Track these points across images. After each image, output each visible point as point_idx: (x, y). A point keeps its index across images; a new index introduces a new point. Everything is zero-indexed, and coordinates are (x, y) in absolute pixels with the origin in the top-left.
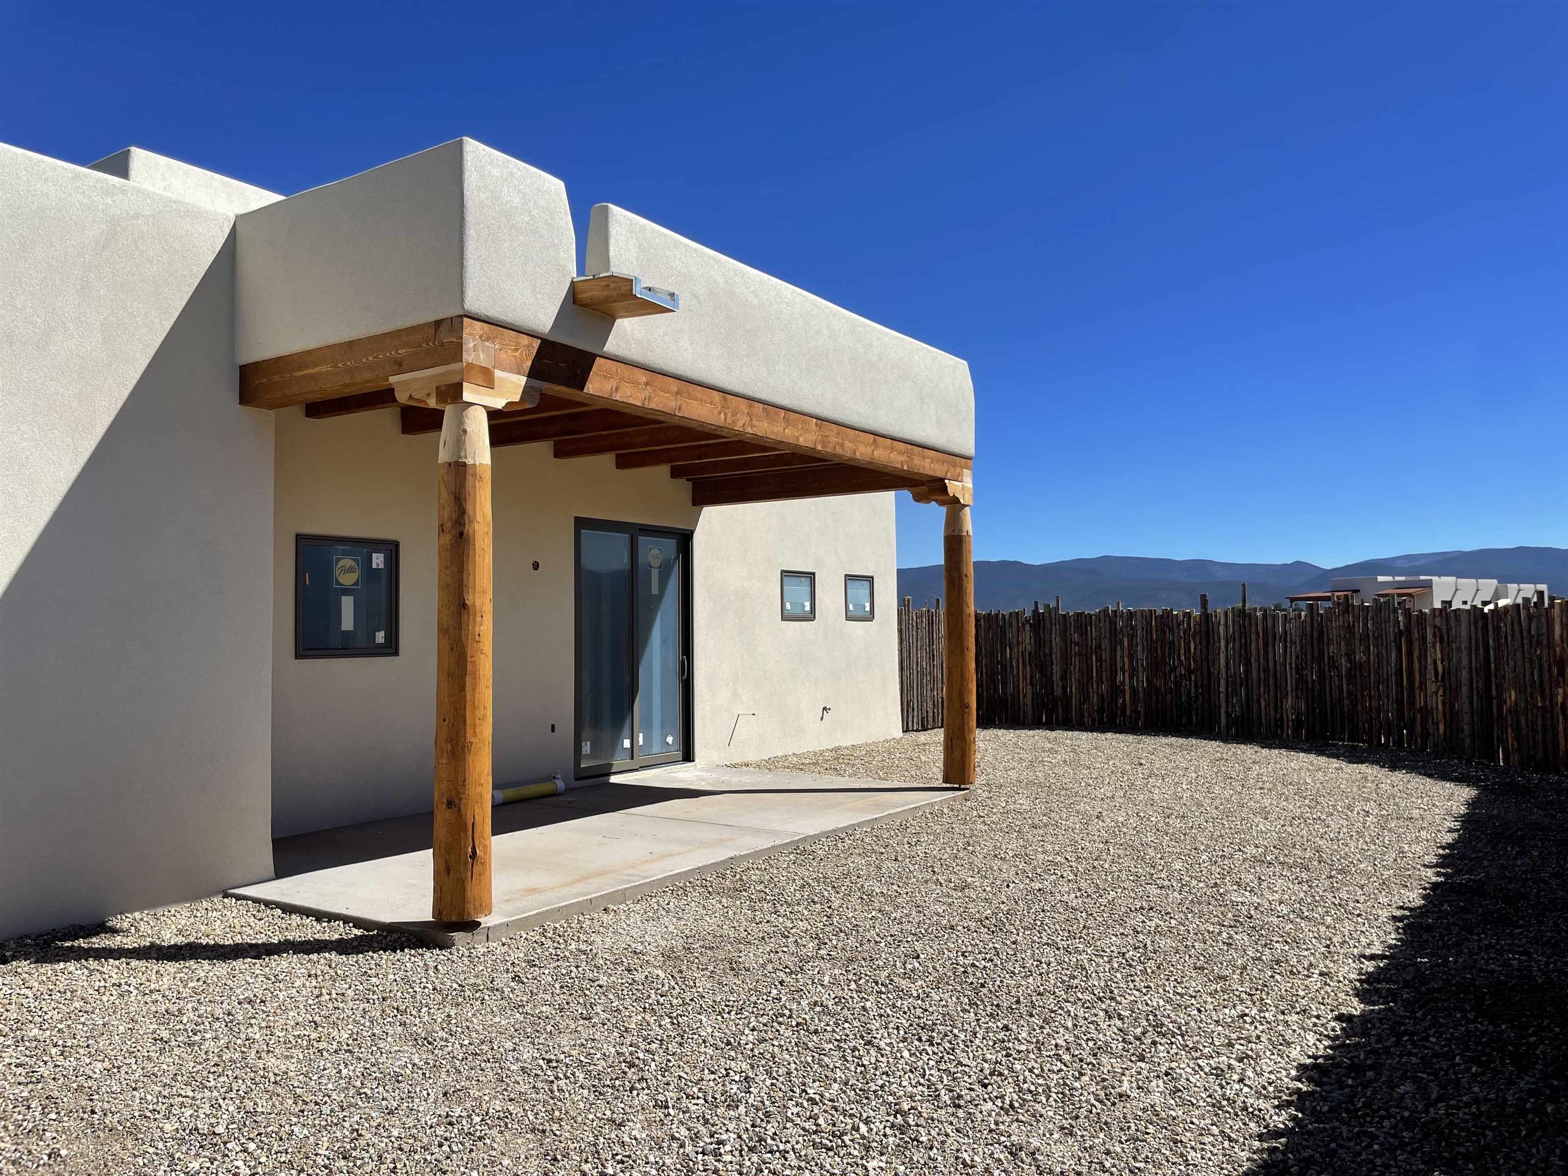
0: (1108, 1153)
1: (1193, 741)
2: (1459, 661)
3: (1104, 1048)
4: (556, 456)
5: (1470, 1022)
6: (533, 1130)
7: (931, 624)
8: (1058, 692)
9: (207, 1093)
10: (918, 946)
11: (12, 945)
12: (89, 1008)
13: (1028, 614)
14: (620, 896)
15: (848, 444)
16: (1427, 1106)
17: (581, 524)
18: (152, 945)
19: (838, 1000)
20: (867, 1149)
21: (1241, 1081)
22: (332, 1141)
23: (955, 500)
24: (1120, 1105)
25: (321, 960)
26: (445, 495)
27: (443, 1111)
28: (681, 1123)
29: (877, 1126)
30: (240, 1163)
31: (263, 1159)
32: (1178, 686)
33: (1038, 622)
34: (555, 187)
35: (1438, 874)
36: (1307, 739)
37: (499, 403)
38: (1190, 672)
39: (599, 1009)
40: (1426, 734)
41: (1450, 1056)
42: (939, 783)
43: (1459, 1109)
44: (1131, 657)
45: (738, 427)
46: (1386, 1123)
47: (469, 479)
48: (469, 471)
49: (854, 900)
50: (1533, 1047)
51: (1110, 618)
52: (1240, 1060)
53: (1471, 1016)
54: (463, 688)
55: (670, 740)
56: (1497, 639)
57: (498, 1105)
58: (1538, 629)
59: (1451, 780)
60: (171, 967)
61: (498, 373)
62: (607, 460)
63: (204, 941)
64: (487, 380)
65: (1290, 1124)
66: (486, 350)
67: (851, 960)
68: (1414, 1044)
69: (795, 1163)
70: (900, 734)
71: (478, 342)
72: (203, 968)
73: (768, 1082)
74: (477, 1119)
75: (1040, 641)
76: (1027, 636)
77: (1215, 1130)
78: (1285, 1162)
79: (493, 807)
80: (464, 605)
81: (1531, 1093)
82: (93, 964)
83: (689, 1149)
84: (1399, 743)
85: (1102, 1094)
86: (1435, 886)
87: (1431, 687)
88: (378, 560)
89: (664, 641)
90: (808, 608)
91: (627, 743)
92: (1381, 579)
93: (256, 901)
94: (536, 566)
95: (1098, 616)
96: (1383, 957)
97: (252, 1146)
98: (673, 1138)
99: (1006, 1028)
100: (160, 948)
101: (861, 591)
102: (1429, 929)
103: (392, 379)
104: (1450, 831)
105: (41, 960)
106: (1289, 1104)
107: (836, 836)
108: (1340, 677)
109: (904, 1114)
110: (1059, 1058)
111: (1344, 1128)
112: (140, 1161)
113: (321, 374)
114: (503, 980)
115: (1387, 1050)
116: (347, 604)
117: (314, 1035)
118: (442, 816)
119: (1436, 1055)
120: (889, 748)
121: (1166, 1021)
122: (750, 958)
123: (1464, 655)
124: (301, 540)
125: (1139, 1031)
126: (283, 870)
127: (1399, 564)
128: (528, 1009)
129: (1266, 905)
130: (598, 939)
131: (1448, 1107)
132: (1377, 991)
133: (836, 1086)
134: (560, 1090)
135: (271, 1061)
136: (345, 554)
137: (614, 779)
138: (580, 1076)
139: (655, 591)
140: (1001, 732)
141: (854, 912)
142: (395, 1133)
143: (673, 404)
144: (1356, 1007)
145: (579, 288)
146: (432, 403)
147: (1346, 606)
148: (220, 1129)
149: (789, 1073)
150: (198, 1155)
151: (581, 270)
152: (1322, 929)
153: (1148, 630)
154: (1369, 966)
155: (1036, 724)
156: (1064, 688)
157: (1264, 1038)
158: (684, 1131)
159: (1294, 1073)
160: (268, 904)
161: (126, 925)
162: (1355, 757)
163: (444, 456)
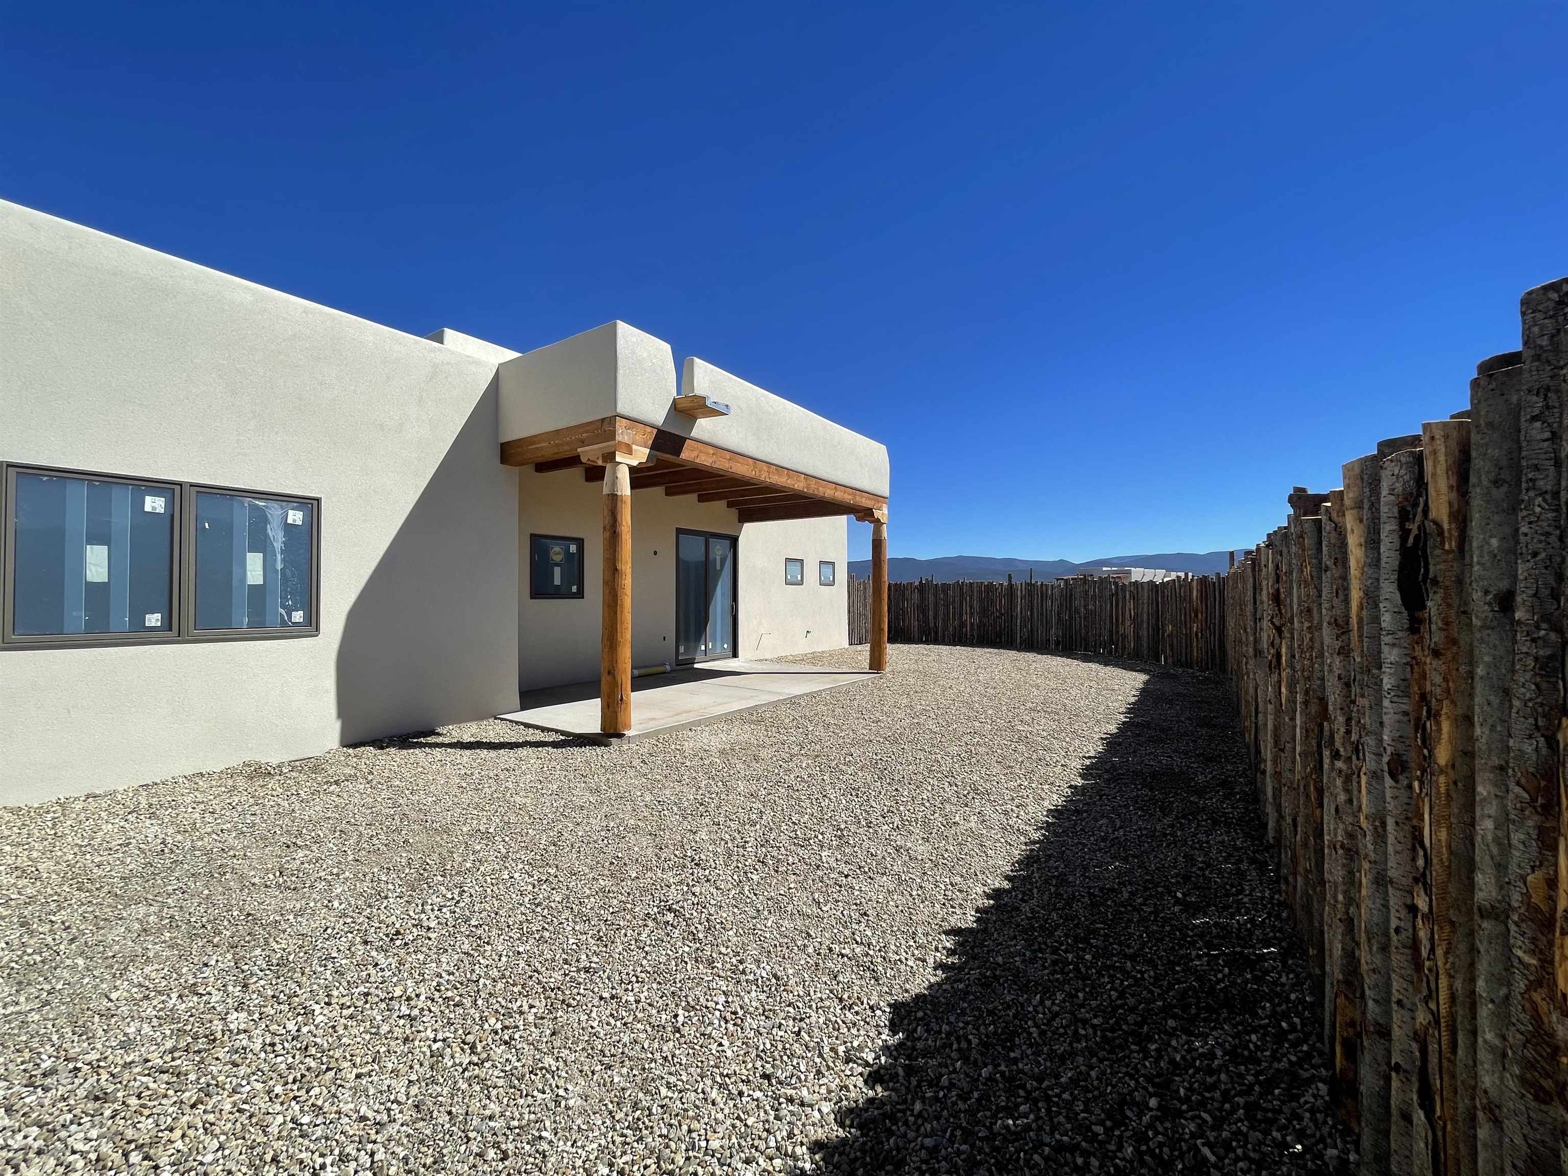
0: (946, 850)
1: (1002, 651)
2: (1143, 609)
3: (948, 800)
4: (666, 495)
5: (1138, 790)
6: (650, 835)
7: (865, 588)
8: (932, 625)
9: (485, 813)
10: (852, 750)
11: (387, 740)
12: (426, 771)
13: (917, 583)
14: (699, 723)
15: (821, 489)
16: (1114, 831)
17: (679, 531)
18: (458, 741)
19: (810, 775)
20: (822, 847)
21: (1017, 817)
22: (548, 837)
23: (878, 520)
24: (954, 828)
25: (543, 751)
26: (606, 511)
27: (604, 824)
28: (726, 832)
29: (827, 835)
30: (501, 847)
31: (513, 845)
32: (995, 622)
33: (922, 588)
34: (666, 348)
35: (1126, 717)
36: (1062, 650)
37: (635, 463)
38: (1002, 615)
39: (685, 777)
40: (1124, 648)
41: (1126, 806)
42: (867, 670)
43: (1130, 832)
44: (971, 608)
45: (762, 478)
46: (1092, 838)
47: (619, 503)
48: (619, 499)
49: (820, 728)
50: (1172, 803)
51: (960, 586)
52: (1018, 807)
53: (1139, 787)
54: (616, 613)
55: (726, 646)
56: (1163, 597)
57: (632, 822)
58: (1185, 592)
59: (1136, 671)
60: (468, 752)
61: (634, 447)
62: (694, 497)
63: (484, 740)
64: (629, 451)
65: (1042, 838)
66: (628, 434)
67: (817, 756)
68: (1108, 800)
69: (784, 852)
70: (847, 646)
71: (624, 430)
72: (484, 753)
73: (772, 814)
74: (621, 828)
75: (923, 598)
76: (916, 595)
77: (1003, 840)
78: (1038, 856)
79: (632, 678)
80: (616, 569)
81: (1169, 826)
82: (428, 750)
83: (730, 845)
84: (1110, 652)
85: (945, 823)
86: (1124, 723)
87: (1128, 623)
88: (573, 548)
89: (723, 595)
90: (799, 578)
91: (703, 648)
92: (1104, 569)
93: (511, 721)
94: (655, 553)
95: (954, 585)
96: (1095, 757)
97: (507, 839)
98: (722, 839)
99: (897, 790)
100: (462, 743)
101: (827, 570)
102: (1120, 744)
103: (579, 450)
104: (1134, 696)
105: (401, 748)
106: (1042, 828)
107: (812, 695)
108: (1080, 617)
109: (842, 830)
110: (923, 804)
111: (1070, 840)
112: (450, 845)
113: (542, 447)
114: (636, 763)
115: (1094, 803)
116: (557, 571)
117: (539, 787)
118: (605, 679)
119: (1120, 806)
120: (842, 652)
121: (980, 788)
122: (763, 754)
123: (1146, 606)
124: (533, 537)
125: (966, 792)
126: (523, 708)
127: (1115, 561)
128: (649, 776)
129: (1035, 731)
130: (686, 744)
131: (1125, 831)
132: (1091, 774)
133: (807, 816)
134: (665, 815)
135: (518, 799)
136: (557, 545)
137: (696, 666)
138: (675, 809)
139: (718, 568)
140: (901, 646)
141: (820, 732)
142: (580, 834)
143: (727, 465)
144: (1079, 782)
145: (678, 402)
146: (600, 463)
147: (1085, 580)
148: (491, 830)
149: (783, 810)
150: (480, 843)
151: (678, 393)
152: (1064, 744)
153: (980, 592)
154: (1088, 762)
155: (920, 641)
156: (935, 623)
157: (1031, 796)
158: (727, 836)
159: (1045, 813)
160: (517, 723)
161: (445, 732)
162: (1086, 659)
163: (606, 490)
